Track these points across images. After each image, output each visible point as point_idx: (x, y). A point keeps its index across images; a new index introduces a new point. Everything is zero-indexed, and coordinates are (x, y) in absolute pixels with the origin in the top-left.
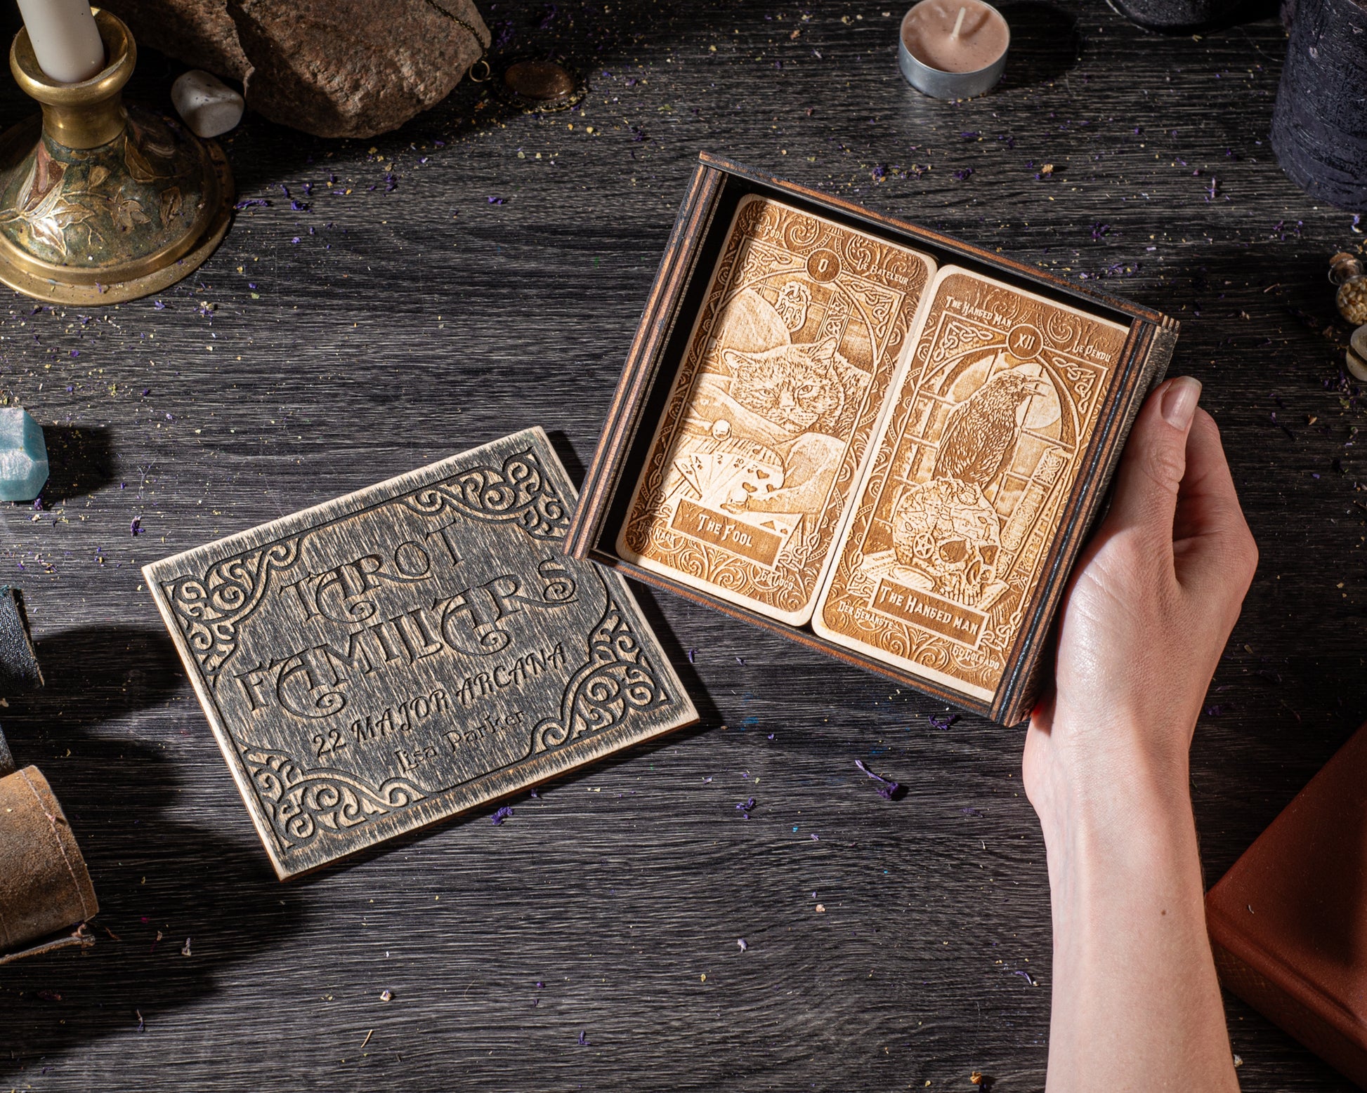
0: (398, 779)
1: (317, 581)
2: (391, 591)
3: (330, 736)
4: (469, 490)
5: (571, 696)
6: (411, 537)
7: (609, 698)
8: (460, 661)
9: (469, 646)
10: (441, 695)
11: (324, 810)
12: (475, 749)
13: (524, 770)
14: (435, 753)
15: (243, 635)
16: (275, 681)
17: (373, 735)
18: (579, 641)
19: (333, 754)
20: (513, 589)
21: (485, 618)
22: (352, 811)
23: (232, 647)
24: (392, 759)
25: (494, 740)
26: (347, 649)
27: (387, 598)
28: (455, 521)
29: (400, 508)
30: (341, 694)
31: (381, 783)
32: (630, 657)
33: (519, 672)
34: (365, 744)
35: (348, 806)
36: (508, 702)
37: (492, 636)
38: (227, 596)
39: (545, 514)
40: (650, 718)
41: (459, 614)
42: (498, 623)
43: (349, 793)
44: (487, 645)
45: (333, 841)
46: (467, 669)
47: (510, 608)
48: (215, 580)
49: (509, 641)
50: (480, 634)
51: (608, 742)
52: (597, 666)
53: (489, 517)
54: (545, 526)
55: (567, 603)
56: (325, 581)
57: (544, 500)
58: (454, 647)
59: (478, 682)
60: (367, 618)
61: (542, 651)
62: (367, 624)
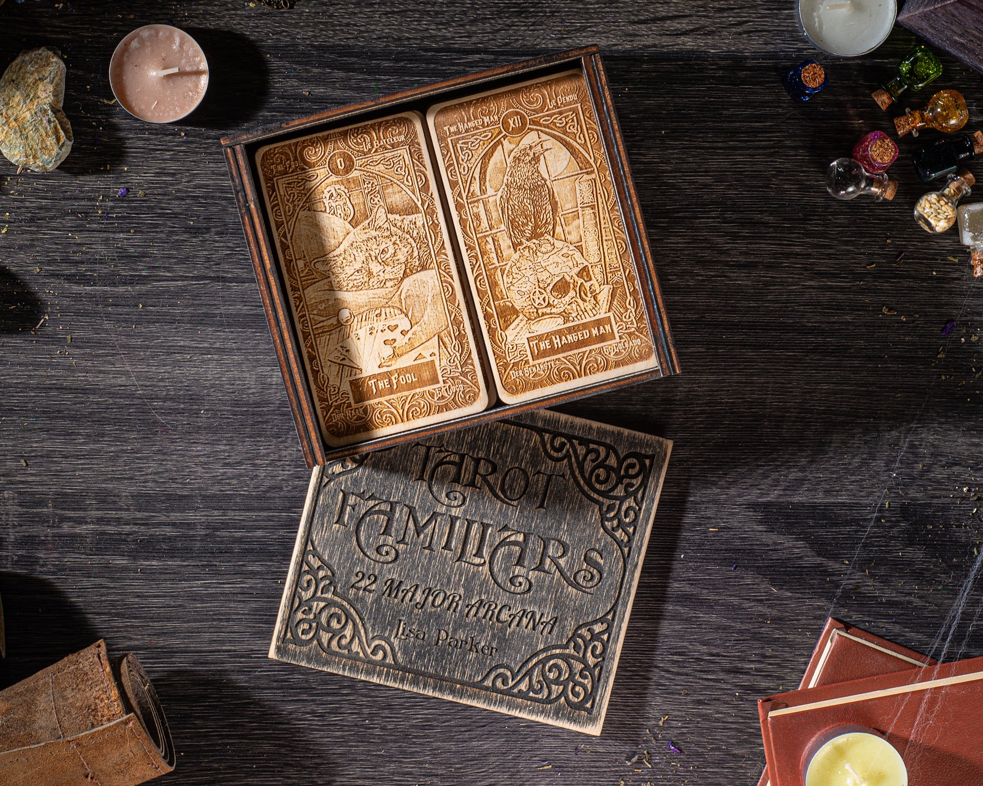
0: (388, 640)
1: (443, 455)
2: (483, 498)
3: (369, 578)
4: (589, 457)
5: (535, 661)
7: (556, 680)
8: (487, 583)
9: (500, 576)
10: (457, 598)
11: (328, 629)
12: (448, 654)
13: (467, 691)
14: (423, 638)
16: (363, 511)
17: (395, 597)
18: (570, 625)
19: (361, 592)
20: (560, 554)
21: (526, 563)
22: (343, 642)
24: (394, 623)
25: (464, 657)
26: (425, 521)
28: (562, 475)
29: (536, 437)
30: (397, 551)
31: (375, 634)
32: (591, 660)
33: (517, 618)
35: (344, 636)
36: (494, 636)
37: (521, 579)
39: (623, 513)
40: (570, 713)
41: (512, 547)
42: (531, 573)
43: (350, 626)
44: (512, 583)
46: (487, 592)
47: (547, 567)
49: (529, 590)
50: (514, 572)
51: (531, 711)
52: (567, 651)
54: (615, 522)
55: (584, 592)
56: (448, 459)
57: (630, 503)
58: (491, 570)
59: (487, 607)
60: (454, 507)
61: (542, 615)
62: (450, 511)
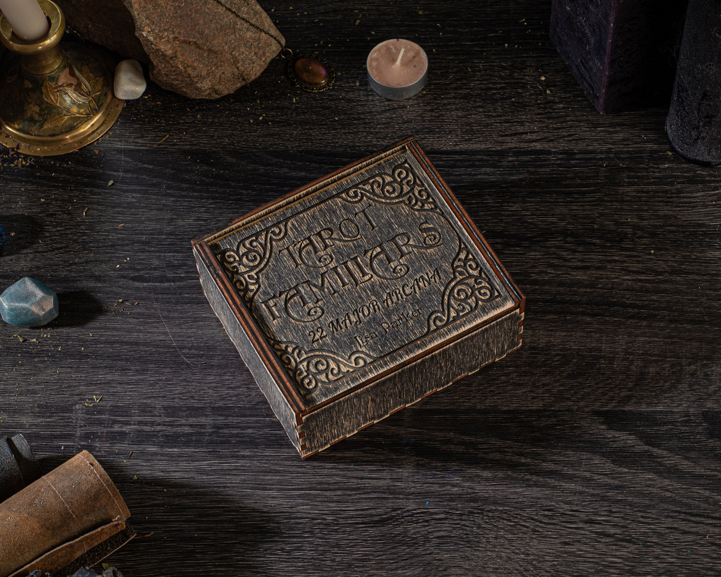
0: (358, 351)
1: (299, 246)
2: (340, 248)
3: (318, 331)
4: (375, 187)
5: (446, 298)
6: (347, 216)
7: (467, 297)
8: (383, 283)
9: (386, 275)
10: (375, 303)
11: (320, 372)
12: (398, 332)
13: (426, 341)
14: (376, 336)
15: (262, 279)
16: (283, 303)
17: (341, 328)
18: (446, 266)
19: (320, 341)
20: (406, 240)
21: (393, 258)
22: (335, 372)
23: (257, 286)
24: (353, 341)
25: (407, 326)
26: (320, 282)
27: (338, 252)
28: (370, 205)
29: (338, 200)
30: (320, 307)
31: (349, 354)
32: (475, 273)
33: (416, 286)
34: (337, 334)
35: (333, 369)
36: (411, 304)
37: (399, 268)
38: (250, 258)
39: (419, 197)
40: (491, 306)
41: (379, 257)
42: (401, 261)
43: (332, 362)
44: (396, 273)
45: (327, 389)
46: (387, 287)
47: (406, 251)
48: (242, 250)
49: (408, 269)
50: (392, 268)
51: (470, 322)
52: (458, 279)
53: (388, 201)
54: (419, 203)
55: (437, 246)
56: (303, 245)
57: (417, 189)
58: (379, 276)
59: (394, 294)
60: (329, 264)
61: (427, 274)
62: (329, 267)
